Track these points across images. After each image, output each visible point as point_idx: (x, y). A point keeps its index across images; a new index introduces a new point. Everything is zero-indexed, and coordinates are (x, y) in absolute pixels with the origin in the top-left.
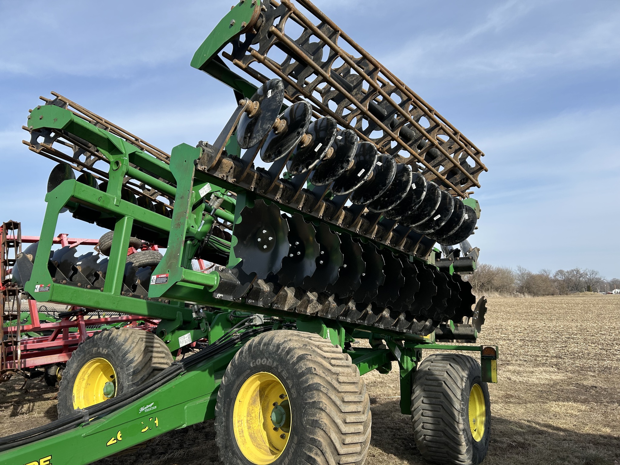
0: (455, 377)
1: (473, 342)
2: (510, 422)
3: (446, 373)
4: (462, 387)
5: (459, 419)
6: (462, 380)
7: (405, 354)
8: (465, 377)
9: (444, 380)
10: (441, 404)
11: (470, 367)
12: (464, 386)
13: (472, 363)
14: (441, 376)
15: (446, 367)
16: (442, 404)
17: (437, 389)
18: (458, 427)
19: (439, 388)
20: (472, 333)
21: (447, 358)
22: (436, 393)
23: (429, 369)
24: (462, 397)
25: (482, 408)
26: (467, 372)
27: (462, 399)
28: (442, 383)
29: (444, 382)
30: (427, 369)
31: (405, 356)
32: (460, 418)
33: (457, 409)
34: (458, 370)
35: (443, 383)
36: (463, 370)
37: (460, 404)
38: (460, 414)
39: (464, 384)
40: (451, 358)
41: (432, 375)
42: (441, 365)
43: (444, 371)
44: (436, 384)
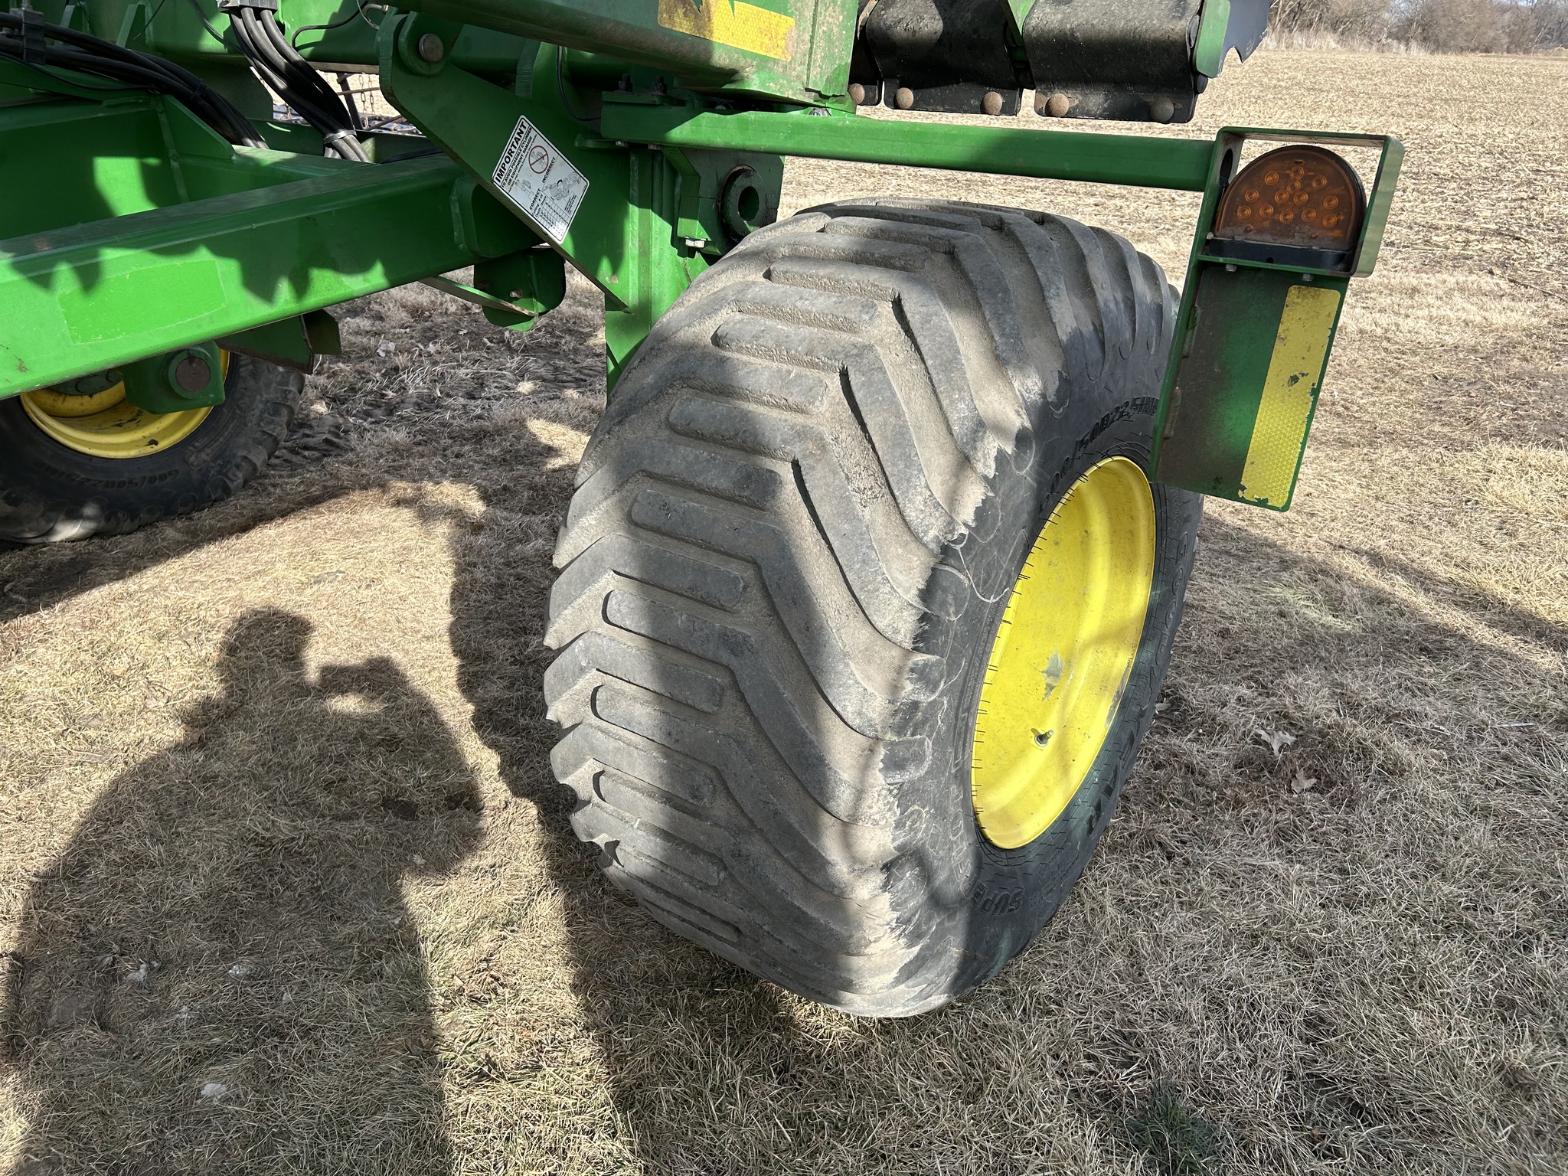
0: (901, 438)
1: (1169, 107)
2: (1287, 563)
3: (835, 382)
4: (951, 523)
5: (860, 794)
6: (964, 461)
7: (634, 191)
8: (999, 430)
9: (796, 450)
10: (725, 656)
11: (1077, 336)
12: (967, 514)
13: (1107, 291)
14: (789, 408)
15: (850, 327)
16: (734, 662)
17: (725, 521)
18: (847, 842)
19: (734, 515)
20: (1179, 27)
21: (901, 239)
22: (712, 561)
23: (716, 339)
24: (924, 618)
25: (1128, 601)
26: (1031, 385)
27: (917, 639)
28: (768, 483)
29: (796, 465)
30: (704, 330)
31: (634, 211)
32: (878, 779)
33: (856, 722)
34: (952, 363)
35: (786, 472)
36: (1001, 361)
37: (899, 671)
38: (882, 752)
39: (974, 495)
40: (932, 245)
41: (726, 390)
42: (820, 303)
43: (826, 368)
44: (723, 484)
